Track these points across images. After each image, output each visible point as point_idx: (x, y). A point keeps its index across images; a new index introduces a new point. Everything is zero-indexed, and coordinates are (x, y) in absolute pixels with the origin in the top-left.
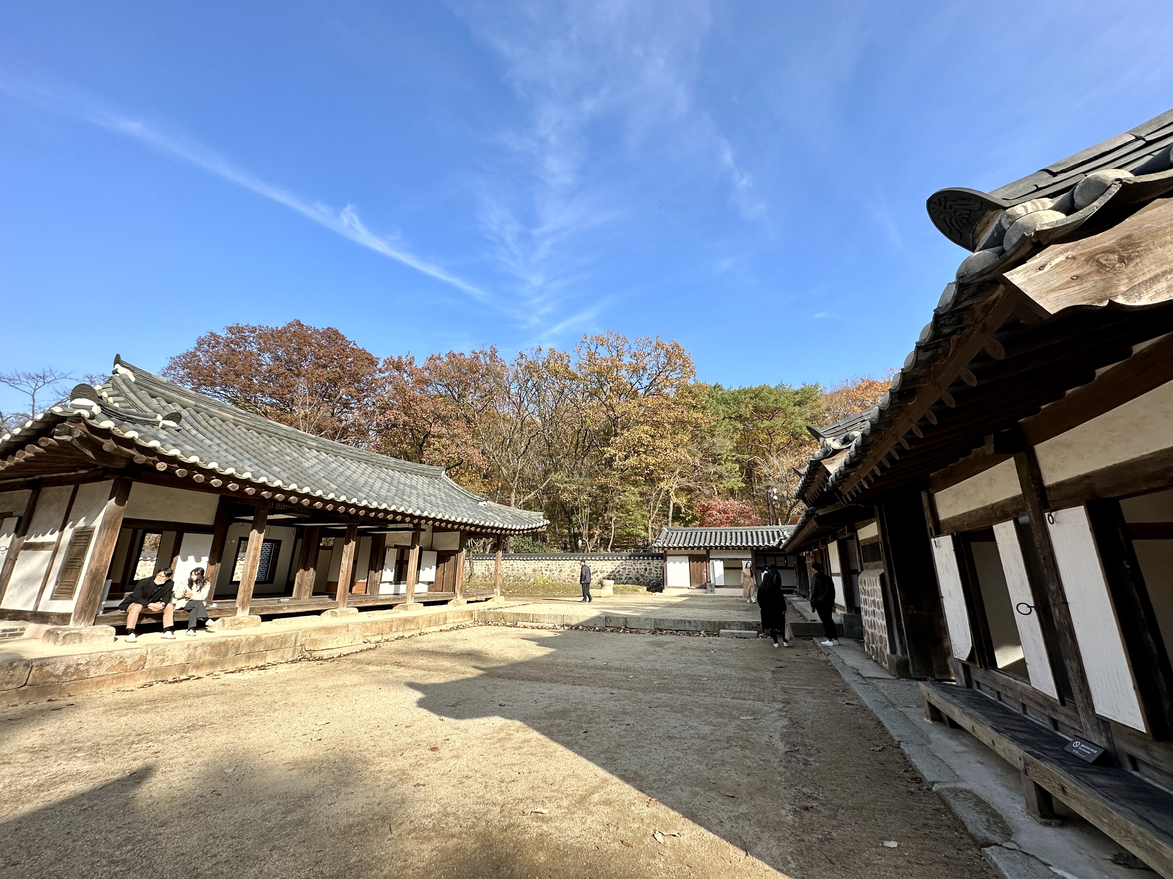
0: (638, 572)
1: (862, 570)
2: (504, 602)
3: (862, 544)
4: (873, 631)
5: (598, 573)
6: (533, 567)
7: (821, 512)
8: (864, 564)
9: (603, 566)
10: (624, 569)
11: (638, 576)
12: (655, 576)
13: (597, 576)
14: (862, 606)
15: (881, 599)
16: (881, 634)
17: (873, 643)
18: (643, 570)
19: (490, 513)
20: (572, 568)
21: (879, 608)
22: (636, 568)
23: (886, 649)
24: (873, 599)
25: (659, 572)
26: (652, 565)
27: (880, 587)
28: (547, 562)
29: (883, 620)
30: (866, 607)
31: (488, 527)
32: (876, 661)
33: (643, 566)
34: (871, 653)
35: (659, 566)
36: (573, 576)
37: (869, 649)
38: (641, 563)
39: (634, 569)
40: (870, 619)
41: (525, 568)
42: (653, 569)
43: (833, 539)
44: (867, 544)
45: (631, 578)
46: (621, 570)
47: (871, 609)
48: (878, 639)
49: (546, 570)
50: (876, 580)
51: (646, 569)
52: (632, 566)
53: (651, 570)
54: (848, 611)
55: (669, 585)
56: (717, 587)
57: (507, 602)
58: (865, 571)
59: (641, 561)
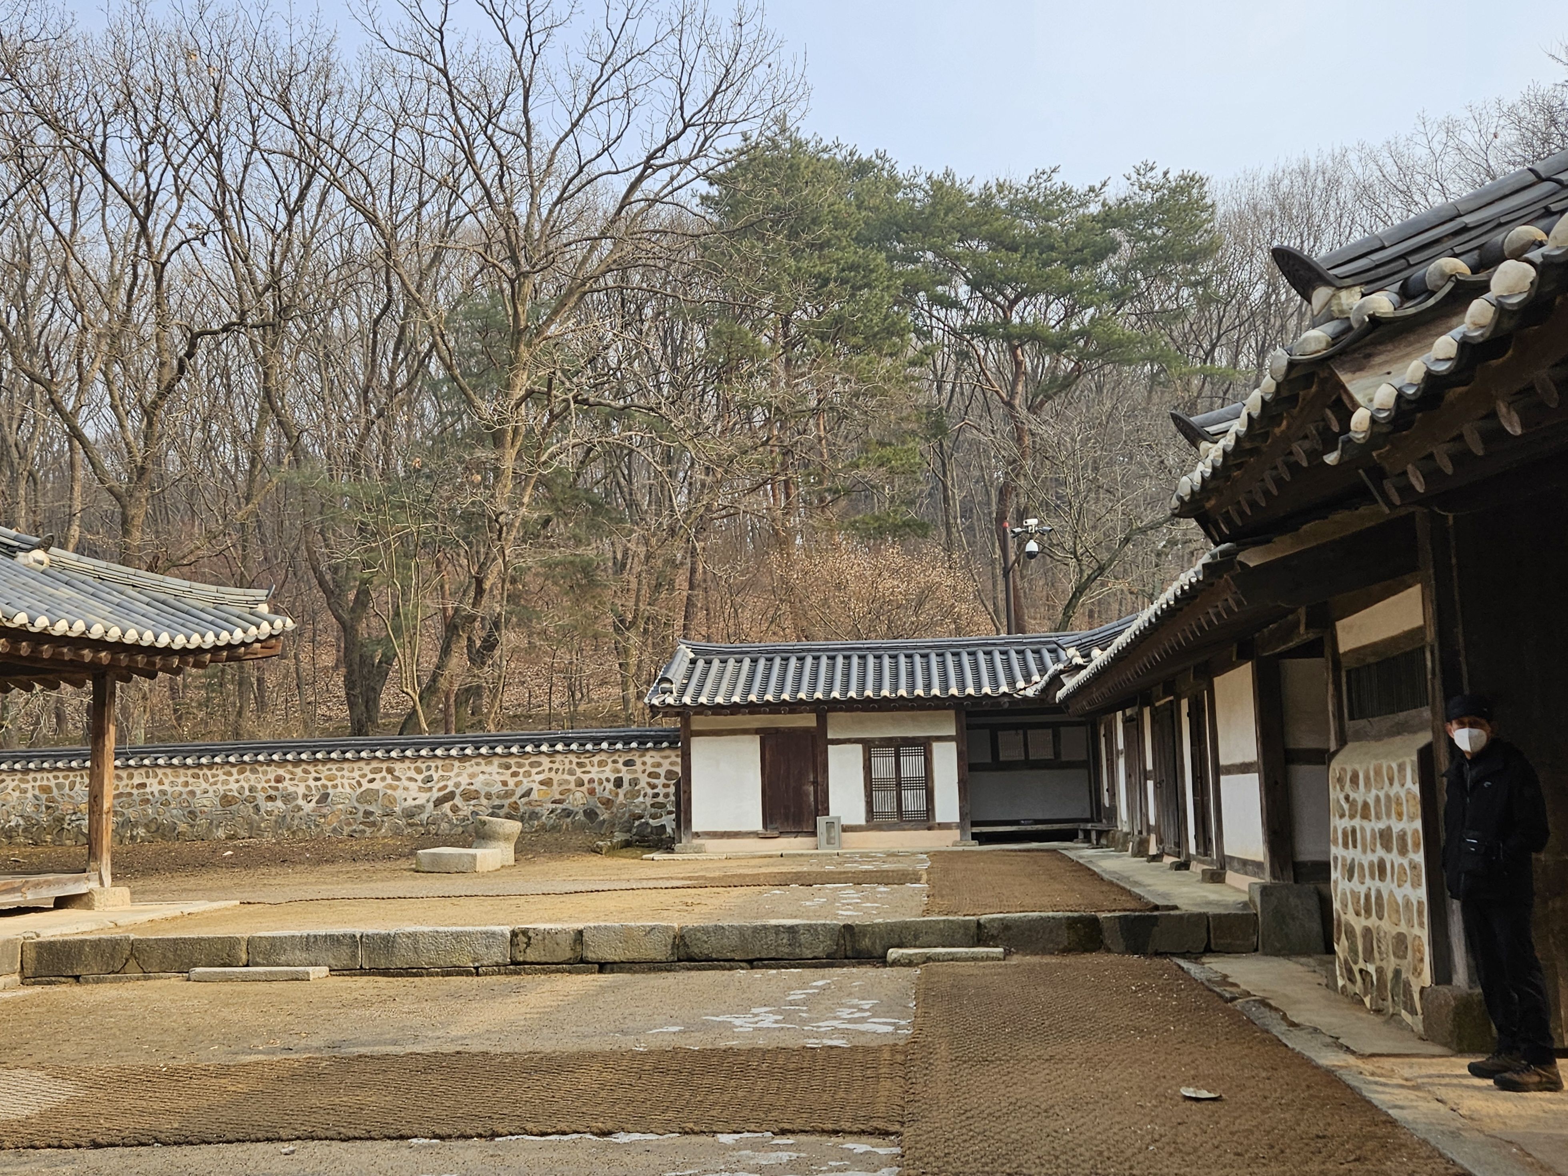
0: (592, 792)
1: (1342, 742)
2: (128, 907)
3: (1345, 663)
4: (1373, 922)
5: (458, 801)
6: (221, 788)
7: (1252, 558)
8: (1349, 725)
9: (472, 776)
10: (547, 783)
11: (594, 802)
12: (649, 801)
13: (455, 809)
14: (1337, 851)
15: (1418, 824)
16: (1403, 928)
17: (1369, 958)
18: (610, 786)
19: (65, 592)
20: (366, 785)
21: (1403, 851)
22: (585, 778)
23: (1418, 973)
24: (1382, 825)
25: (660, 790)
26: (639, 767)
27: (1416, 789)
28: (273, 772)
29: (1416, 885)
30: (1351, 854)
31: (64, 639)
32: (1378, 1011)
33: (608, 772)
34: (1358, 988)
35: (662, 771)
36: (367, 814)
37: (1352, 980)
38: (601, 764)
39: (580, 783)
40: (1363, 890)
41: (192, 793)
42: (644, 780)
43: (1243, 657)
44: (1371, 660)
45: (568, 813)
46: (536, 786)
47: (1368, 858)
48: (1387, 945)
49: (270, 798)
50: (1401, 768)
51: (618, 783)
52: (571, 772)
53: (634, 782)
54: (1273, 875)
55: (695, 828)
56: (846, 829)
57: (139, 907)
58: (1350, 745)
59: (603, 756)
